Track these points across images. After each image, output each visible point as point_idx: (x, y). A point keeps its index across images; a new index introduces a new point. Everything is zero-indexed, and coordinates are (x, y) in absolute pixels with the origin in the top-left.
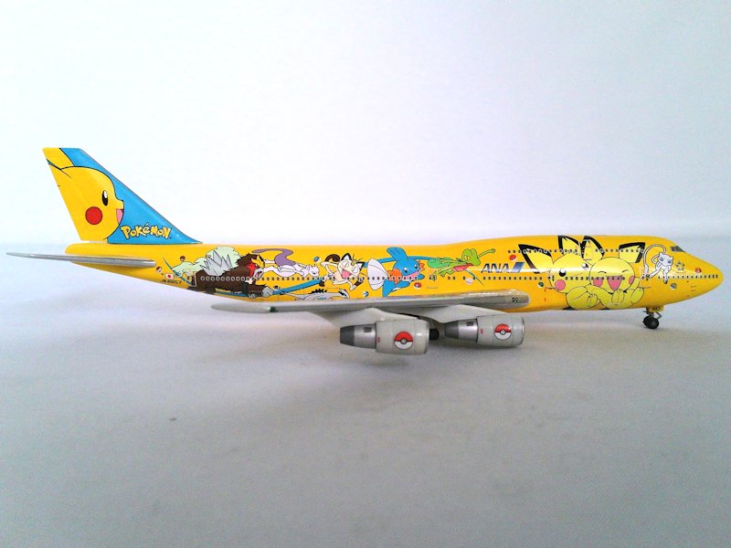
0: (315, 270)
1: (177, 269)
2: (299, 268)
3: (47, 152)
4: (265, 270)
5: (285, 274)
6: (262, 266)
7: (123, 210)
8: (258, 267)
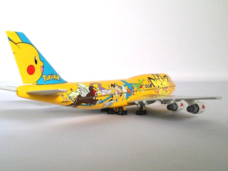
0: (110, 91)
1: (70, 95)
2: (106, 91)
3: (8, 33)
4: (98, 93)
5: (103, 94)
6: (97, 91)
7: (43, 66)
8: (96, 92)
